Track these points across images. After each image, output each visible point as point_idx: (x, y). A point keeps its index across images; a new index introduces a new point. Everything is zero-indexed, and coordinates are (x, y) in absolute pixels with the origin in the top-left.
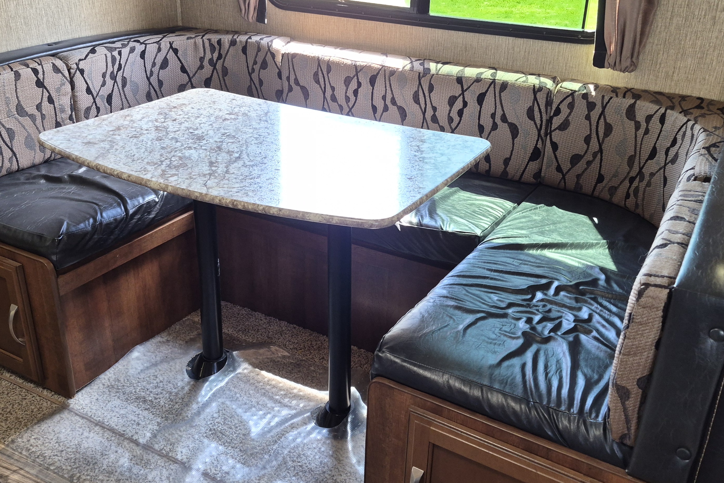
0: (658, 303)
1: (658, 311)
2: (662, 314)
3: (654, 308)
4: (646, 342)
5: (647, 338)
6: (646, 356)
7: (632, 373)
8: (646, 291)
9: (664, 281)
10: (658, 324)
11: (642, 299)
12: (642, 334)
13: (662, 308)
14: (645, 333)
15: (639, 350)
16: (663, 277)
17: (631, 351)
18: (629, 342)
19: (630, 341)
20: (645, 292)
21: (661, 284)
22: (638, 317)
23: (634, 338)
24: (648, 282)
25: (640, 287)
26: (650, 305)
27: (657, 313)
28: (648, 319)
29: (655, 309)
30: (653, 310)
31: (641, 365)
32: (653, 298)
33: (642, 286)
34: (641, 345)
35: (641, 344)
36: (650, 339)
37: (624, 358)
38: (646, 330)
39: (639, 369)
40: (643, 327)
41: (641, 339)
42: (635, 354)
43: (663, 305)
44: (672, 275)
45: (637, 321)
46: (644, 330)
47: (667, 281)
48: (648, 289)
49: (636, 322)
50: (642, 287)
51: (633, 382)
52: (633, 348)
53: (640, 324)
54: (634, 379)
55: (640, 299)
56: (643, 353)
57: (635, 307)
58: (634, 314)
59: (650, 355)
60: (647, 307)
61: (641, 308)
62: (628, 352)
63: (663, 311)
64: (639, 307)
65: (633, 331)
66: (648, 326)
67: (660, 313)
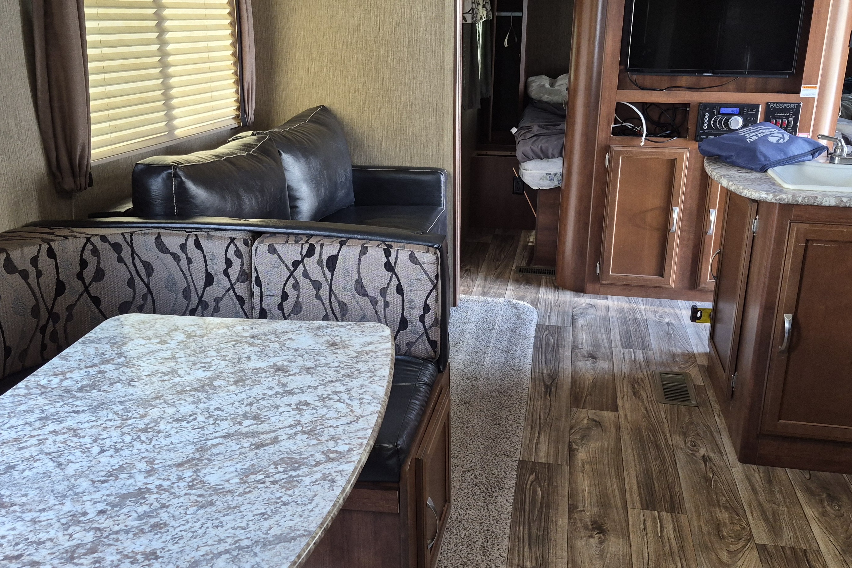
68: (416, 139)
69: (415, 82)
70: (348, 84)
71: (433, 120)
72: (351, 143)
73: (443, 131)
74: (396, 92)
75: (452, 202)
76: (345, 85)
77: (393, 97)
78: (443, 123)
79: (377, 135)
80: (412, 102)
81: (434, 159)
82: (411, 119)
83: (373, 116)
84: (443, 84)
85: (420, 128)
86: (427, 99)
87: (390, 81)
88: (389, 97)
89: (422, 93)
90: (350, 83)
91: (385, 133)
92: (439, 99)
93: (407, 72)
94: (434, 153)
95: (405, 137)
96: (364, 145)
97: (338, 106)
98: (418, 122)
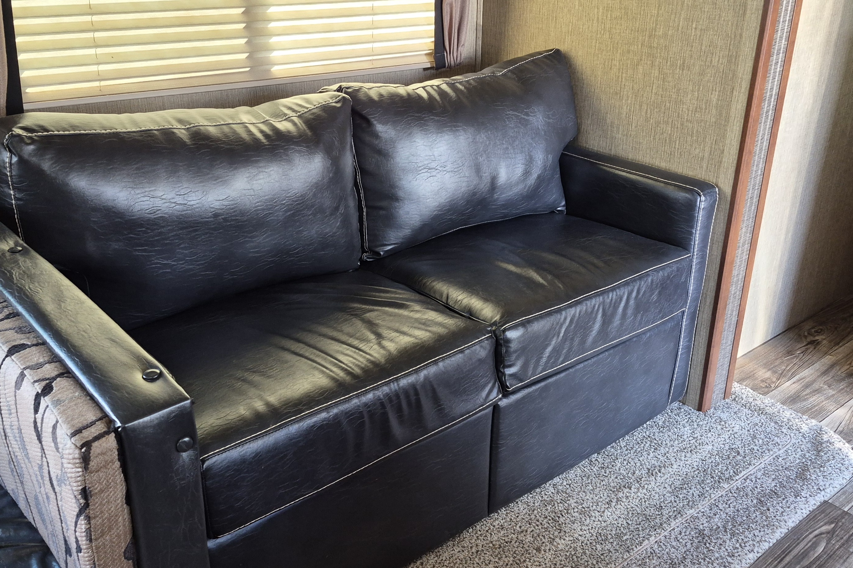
0: (111, 455)
1: (113, 463)
2: (119, 463)
3: (108, 464)
4: (117, 506)
5: (115, 501)
6: (122, 521)
7: (116, 551)
8: (92, 452)
9: (100, 427)
10: (120, 477)
11: (92, 464)
12: (108, 502)
13: (117, 457)
14: (111, 497)
15: (113, 520)
16: (93, 423)
17: (104, 528)
18: (98, 521)
19: (98, 518)
20: (90, 453)
21: (100, 432)
22: (96, 486)
23: (102, 512)
24: (85, 440)
25: (81, 452)
26: (103, 463)
27: (114, 467)
28: (108, 481)
29: (111, 464)
30: (109, 467)
31: (121, 535)
32: (103, 454)
33: (81, 449)
34: (113, 514)
35: (112, 512)
36: (118, 499)
37: (99, 543)
38: (111, 493)
39: (121, 540)
40: (106, 492)
41: (110, 507)
42: (110, 528)
43: (117, 453)
44: (99, 415)
45: (96, 491)
46: (108, 495)
47: (103, 425)
48: (92, 448)
49: (96, 493)
50: (83, 450)
51: (121, 559)
52: (105, 523)
53: (101, 491)
54: (120, 555)
55: (89, 464)
56: (117, 520)
57: (87, 477)
58: (90, 486)
59: (125, 516)
60: (101, 467)
61: (94, 475)
62: (101, 532)
63: (119, 460)
64: (92, 475)
65: (97, 505)
66: (111, 487)
67: (117, 464)
68: (682, 125)
69: (694, 26)
70: (598, 18)
71: (714, 98)
72: (589, 114)
73: (727, 119)
74: (662, 41)
75: (721, 244)
76: (593, 20)
77: (657, 48)
78: (729, 106)
79: (625, 107)
80: (684, 61)
81: (705, 166)
82: (679, 90)
83: (624, 75)
84: (741, 35)
85: (691, 109)
86: (709, 59)
87: (657, 20)
88: (651, 46)
89: (703, 48)
90: (600, 18)
91: (638, 107)
92: (729, 62)
93: (685, 8)
94: (706, 155)
95: (666, 119)
96: (606, 120)
97: (580, 53)
98: (689, 96)
